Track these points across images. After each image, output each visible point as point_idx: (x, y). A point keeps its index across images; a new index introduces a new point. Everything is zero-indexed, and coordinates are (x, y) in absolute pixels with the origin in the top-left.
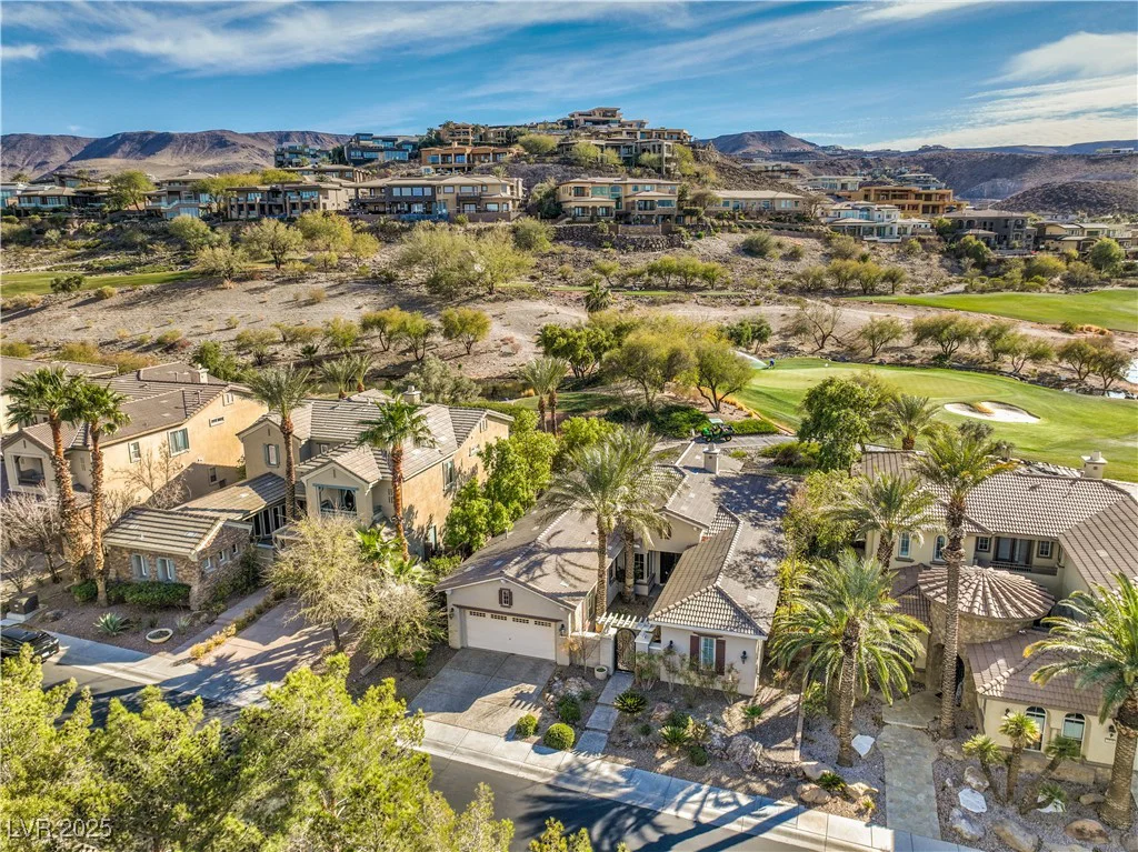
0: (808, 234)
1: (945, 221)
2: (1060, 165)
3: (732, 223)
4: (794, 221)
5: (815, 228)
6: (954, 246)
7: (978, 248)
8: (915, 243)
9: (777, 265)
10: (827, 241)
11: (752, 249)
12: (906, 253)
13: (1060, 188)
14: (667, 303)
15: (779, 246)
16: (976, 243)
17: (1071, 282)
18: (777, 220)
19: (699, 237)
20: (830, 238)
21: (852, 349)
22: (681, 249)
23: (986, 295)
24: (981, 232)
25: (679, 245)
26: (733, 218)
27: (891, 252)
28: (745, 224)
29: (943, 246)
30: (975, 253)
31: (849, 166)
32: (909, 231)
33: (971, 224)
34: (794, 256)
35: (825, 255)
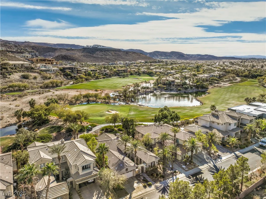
0: (35, 72)
1: (61, 68)
2: (62, 50)
3: (16, 70)
4: (31, 69)
5: (36, 71)
6: (65, 73)
7: (70, 74)
8: (58, 73)
9: (33, 81)
10: (40, 74)
11: (25, 77)
12: (57, 76)
13: (65, 55)
14: (24, 96)
15: (31, 76)
16: (69, 73)
17: (87, 80)
18: (27, 69)
19: (10, 75)
20: (40, 73)
21: (71, 101)
22: (7, 79)
23: (77, 84)
24: (69, 70)
25: (6, 77)
26: (16, 69)
27: (53, 75)
28: (19, 70)
29: (63, 74)
30: (70, 75)
31: (11, 46)
32: (55, 71)
33: (66, 68)
34: (35, 78)
35: (42, 77)
